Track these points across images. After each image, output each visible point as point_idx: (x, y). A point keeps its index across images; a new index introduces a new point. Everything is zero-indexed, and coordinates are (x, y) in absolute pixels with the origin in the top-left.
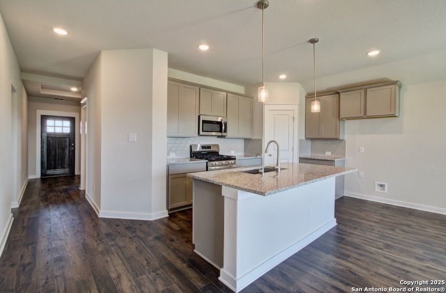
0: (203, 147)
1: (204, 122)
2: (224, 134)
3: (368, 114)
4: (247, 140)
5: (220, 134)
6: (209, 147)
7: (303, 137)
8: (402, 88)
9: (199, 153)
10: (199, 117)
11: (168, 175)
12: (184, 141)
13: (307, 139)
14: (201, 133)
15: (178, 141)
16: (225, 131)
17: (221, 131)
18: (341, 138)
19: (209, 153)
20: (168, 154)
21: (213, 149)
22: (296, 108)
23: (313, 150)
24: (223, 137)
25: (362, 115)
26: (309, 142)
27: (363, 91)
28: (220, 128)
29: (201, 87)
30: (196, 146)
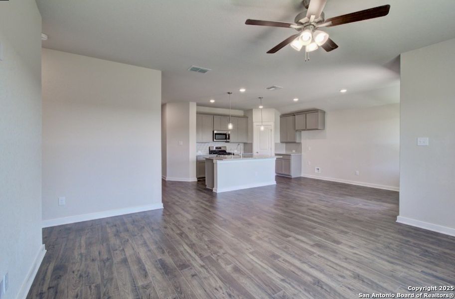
0: (216, 148)
1: (216, 134)
2: (228, 140)
3: (308, 128)
4: (245, 144)
5: (225, 140)
6: (220, 148)
7: (279, 141)
8: (326, 114)
9: (215, 151)
10: (213, 131)
11: (197, 161)
12: (206, 144)
13: (282, 142)
14: (215, 140)
15: (203, 145)
16: (229, 139)
17: (226, 139)
18: (297, 141)
19: (220, 151)
20: (197, 152)
21: (222, 149)
22: (272, 124)
23: (286, 149)
24: (228, 142)
25: (305, 128)
26: (284, 145)
27: (305, 115)
28: (226, 137)
29: (214, 115)
30: (213, 147)
